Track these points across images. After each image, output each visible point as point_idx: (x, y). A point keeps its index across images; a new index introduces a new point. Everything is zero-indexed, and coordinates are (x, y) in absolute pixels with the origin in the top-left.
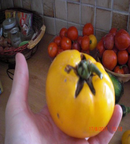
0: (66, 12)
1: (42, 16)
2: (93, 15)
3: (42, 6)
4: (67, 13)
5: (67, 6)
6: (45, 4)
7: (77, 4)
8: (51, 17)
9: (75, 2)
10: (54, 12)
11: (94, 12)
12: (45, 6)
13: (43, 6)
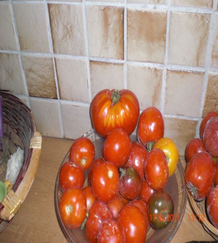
0: (89, 84)
1: (25, 99)
2: (159, 85)
3: (24, 76)
4: (92, 85)
5: (91, 70)
6: (30, 70)
7: (118, 64)
8: (49, 98)
9: (111, 61)
10: (55, 87)
11: (161, 79)
12: (32, 75)
13: (27, 76)
